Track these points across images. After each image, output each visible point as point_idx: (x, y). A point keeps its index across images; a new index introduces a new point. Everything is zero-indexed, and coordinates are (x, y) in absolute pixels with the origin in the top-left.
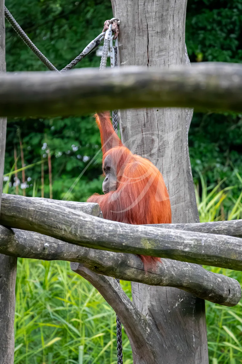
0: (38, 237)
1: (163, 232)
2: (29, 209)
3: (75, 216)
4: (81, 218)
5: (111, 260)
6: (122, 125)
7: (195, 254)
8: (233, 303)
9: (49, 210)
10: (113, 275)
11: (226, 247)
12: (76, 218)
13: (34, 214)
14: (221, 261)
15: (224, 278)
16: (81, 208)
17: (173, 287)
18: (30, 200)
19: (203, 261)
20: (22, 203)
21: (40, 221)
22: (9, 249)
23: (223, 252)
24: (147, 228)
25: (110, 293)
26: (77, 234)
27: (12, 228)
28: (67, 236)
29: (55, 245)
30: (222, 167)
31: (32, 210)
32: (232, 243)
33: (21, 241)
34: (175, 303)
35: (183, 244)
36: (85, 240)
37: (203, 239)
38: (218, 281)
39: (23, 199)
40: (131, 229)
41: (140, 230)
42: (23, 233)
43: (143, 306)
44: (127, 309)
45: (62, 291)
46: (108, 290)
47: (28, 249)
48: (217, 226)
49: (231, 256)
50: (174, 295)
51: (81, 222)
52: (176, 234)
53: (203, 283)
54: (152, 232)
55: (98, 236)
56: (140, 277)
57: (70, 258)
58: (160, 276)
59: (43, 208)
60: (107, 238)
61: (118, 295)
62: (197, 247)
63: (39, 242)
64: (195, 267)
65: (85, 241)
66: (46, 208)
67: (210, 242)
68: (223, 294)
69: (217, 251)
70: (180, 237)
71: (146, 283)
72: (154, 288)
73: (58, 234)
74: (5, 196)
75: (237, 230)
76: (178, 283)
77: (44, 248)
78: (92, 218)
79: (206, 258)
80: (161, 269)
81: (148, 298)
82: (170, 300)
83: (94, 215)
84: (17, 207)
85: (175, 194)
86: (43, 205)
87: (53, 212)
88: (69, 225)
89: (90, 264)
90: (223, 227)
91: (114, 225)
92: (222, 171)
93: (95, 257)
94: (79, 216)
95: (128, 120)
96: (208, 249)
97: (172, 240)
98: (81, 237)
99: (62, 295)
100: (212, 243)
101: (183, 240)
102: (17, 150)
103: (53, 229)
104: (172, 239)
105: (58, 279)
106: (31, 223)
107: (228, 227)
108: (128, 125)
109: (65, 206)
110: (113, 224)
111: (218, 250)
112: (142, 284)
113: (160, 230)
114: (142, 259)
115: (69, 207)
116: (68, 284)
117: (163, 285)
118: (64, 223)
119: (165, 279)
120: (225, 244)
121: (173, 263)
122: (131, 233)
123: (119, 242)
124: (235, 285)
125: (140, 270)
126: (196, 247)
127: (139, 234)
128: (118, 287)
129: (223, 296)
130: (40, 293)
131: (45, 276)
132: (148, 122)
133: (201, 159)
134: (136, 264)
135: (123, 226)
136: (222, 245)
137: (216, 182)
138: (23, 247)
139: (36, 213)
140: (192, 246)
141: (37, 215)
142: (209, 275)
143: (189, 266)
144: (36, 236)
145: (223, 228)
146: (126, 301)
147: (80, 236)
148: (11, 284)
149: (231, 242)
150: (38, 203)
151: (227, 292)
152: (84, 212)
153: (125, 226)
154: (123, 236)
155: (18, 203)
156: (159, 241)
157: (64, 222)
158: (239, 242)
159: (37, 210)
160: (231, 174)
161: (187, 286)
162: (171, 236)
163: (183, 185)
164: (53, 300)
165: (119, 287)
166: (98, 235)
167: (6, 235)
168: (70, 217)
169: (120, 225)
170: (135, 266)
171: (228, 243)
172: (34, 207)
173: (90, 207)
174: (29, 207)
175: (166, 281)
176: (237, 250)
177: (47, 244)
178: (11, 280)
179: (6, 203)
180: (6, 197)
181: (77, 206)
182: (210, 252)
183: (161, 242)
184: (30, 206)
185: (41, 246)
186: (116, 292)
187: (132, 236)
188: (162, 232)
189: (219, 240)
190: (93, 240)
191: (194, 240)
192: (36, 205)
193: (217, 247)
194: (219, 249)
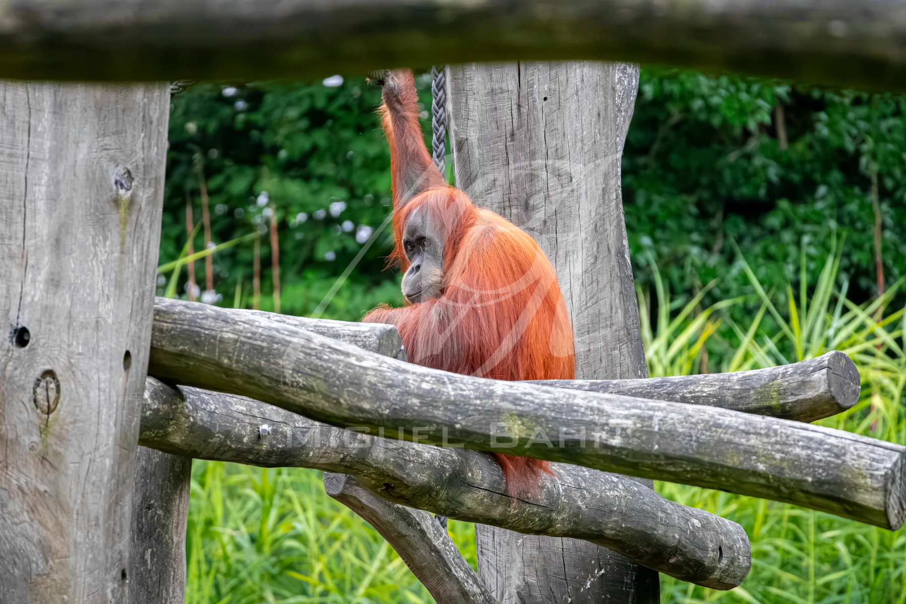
0: (245, 409)
1: (557, 396)
2: (221, 337)
3: (338, 355)
4: (353, 360)
5: (426, 469)
6: (456, 135)
7: (634, 453)
8: (730, 582)
9: (272, 339)
10: (430, 505)
11: (713, 437)
12: (339, 361)
13: (234, 350)
14: (702, 471)
15: (707, 518)
16: (352, 336)
17: (579, 540)
18: (225, 314)
19: (655, 470)
20: (204, 321)
21: (251, 366)
22: (172, 438)
23: (705, 449)
24: (515, 388)
25: (422, 551)
26: (342, 401)
27: (178, 386)
28: (317, 405)
29: (286, 429)
30: (705, 256)
31: (229, 338)
32: (728, 427)
33: (201, 417)
34: (585, 579)
35: (606, 428)
36: (361, 415)
37: (657, 416)
38: (693, 526)
39: (209, 312)
40: (477, 390)
41: (499, 392)
42: (206, 398)
43: (503, 586)
44: (465, 594)
45: (304, 555)
46: (418, 546)
47: (218, 437)
48: (691, 388)
49: (727, 458)
50: (583, 559)
51: (351, 371)
52: (590, 402)
53: (655, 529)
54: (528, 397)
55: (394, 406)
56: (497, 512)
57: (323, 461)
58: (548, 509)
59: (257, 335)
60: (414, 410)
61: (442, 558)
62: (641, 436)
63: (247, 421)
64: (636, 489)
65: (361, 418)
66: (265, 333)
67: (673, 424)
68: (706, 557)
69: (692, 446)
70: (599, 410)
71: (513, 528)
72: (531, 540)
73: (294, 400)
74: (163, 304)
75: (742, 398)
76: (593, 528)
77: (259, 437)
78: (380, 360)
79: (662, 462)
80: (550, 494)
81: (519, 564)
82: (571, 572)
83: (384, 354)
84: (193, 331)
85: (586, 309)
86: (258, 327)
87: (283, 345)
88: (322, 376)
89: (373, 479)
90: (706, 390)
91: (433, 379)
92: (704, 265)
93: (386, 460)
94: (347, 354)
95: (470, 123)
96: (669, 440)
97: (579, 418)
98: (350, 409)
99: (304, 567)
100: (678, 426)
101: (605, 418)
102: (195, 207)
103: (282, 387)
104: (580, 414)
105: (294, 528)
106: (228, 371)
107: (719, 388)
108: (472, 134)
109: (312, 331)
110: (432, 377)
111: (692, 443)
112: (502, 529)
113: (548, 392)
114: (503, 466)
115: (323, 334)
116: (318, 540)
117: (554, 535)
118: (309, 371)
119: (560, 519)
120: (710, 429)
121: (580, 479)
122: (476, 398)
123: (445, 420)
124: (735, 537)
125: (497, 495)
126: (638, 434)
127: (497, 401)
128: (442, 539)
129: (706, 563)
130: (248, 562)
131: (263, 520)
132: (520, 127)
133: (652, 235)
134: (488, 480)
135: (456, 381)
136: (702, 430)
137: (690, 293)
138: (205, 433)
139: (240, 347)
140: (629, 432)
141: (241, 351)
142: (669, 511)
143: (620, 486)
144: (239, 404)
145: (705, 392)
146: (462, 574)
147: (348, 404)
148: (175, 525)
149: (727, 423)
150: (244, 322)
151: (715, 553)
152: (360, 346)
153: (462, 383)
154: (457, 405)
155: (196, 322)
156: (547, 420)
157: (310, 369)
158: (745, 424)
159: (243, 339)
160: (728, 272)
161: (613, 535)
162: (575, 408)
163: (609, 285)
164: (281, 579)
165: (445, 537)
166: (393, 404)
167: (164, 402)
168: (325, 357)
169: (449, 379)
170: (486, 486)
171: (719, 426)
172: (234, 331)
173: (376, 335)
174: (222, 331)
175: (563, 524)
176: (742, 445)
177: (265, 427)
178: (176, 514)
179: (166, 322)
180: (166, 307)
181: (341, 332)
182: (675, 448)
183: (552, 421)
184: (225, 329)
185: (252, 432)
186: (437, 552)
187: (479, 406)
188: (552, 396)
189: (697, 417)
190: (381, 415)
191: (634, 418)
192: (241, 327)
193: (691, 436)
194: (695, 441)
